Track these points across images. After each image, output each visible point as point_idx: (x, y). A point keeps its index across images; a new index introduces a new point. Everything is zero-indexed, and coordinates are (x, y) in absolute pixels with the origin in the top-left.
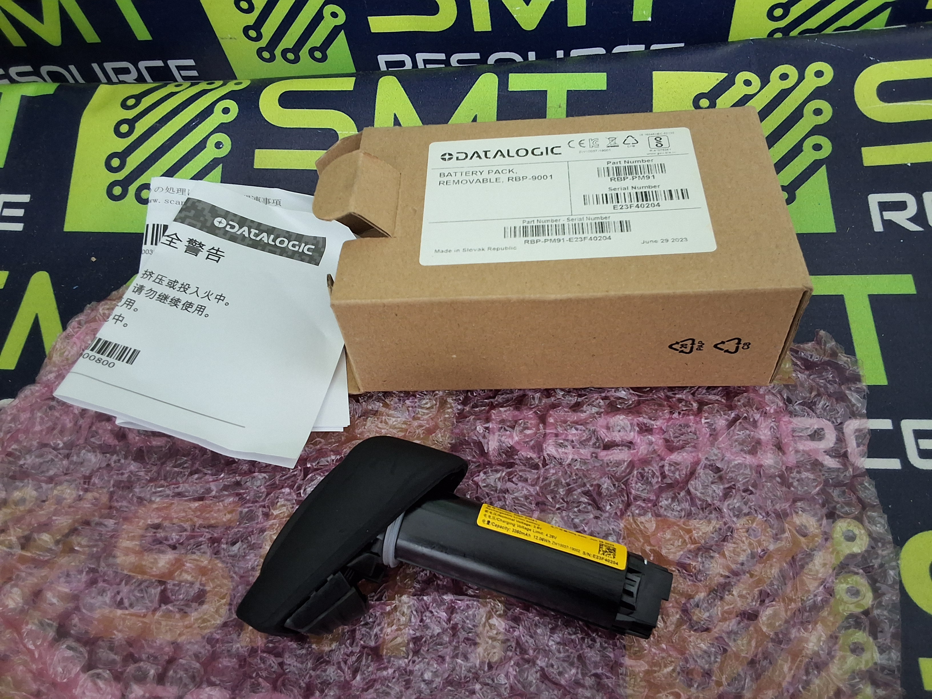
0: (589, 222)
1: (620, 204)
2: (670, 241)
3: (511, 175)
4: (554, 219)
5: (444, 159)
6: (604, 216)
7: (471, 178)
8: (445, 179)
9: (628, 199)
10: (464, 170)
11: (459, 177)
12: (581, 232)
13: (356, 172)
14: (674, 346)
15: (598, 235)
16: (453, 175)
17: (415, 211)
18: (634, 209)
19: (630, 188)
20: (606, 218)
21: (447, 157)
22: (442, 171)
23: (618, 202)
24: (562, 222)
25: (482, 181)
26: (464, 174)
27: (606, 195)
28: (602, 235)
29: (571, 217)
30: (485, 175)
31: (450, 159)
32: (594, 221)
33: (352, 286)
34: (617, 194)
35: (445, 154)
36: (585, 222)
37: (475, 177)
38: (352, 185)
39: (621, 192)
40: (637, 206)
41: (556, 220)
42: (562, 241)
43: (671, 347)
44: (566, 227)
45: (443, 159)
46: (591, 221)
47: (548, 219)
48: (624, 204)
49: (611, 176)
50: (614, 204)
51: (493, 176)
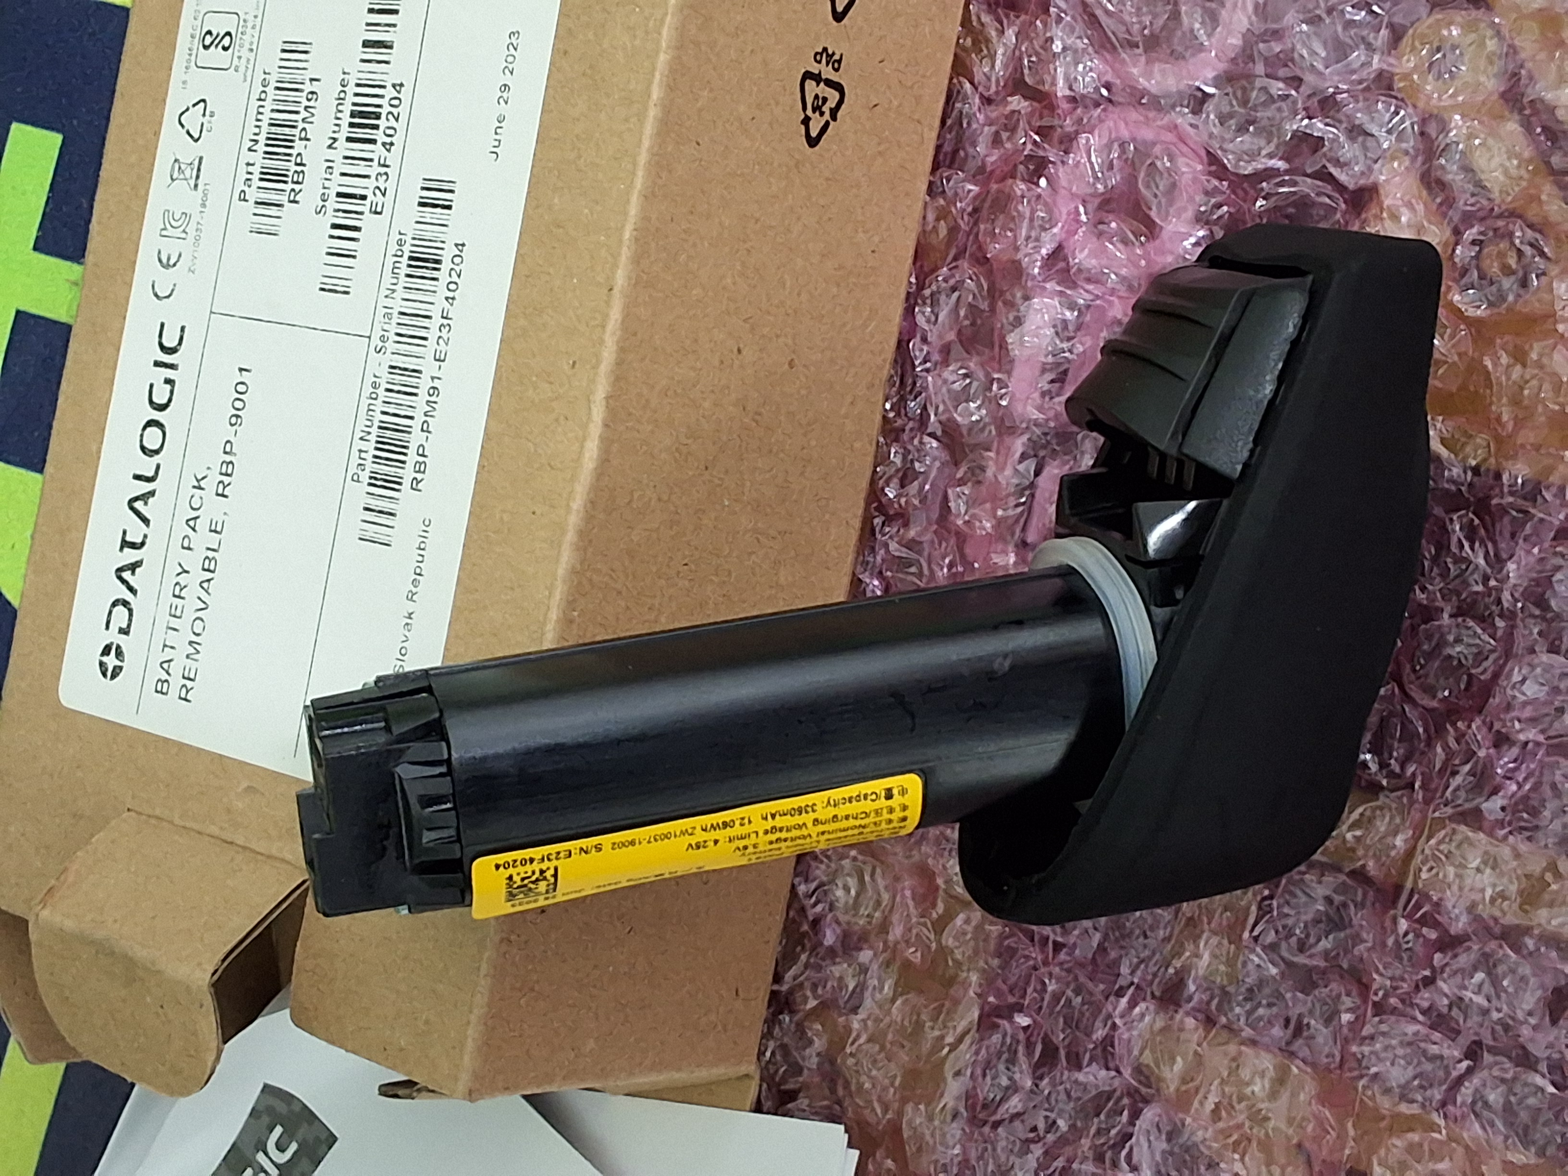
0: (400, 293)
1: (369, 193)
2: (508, 79)
3: (210, 485)
4: (368, 390)
5: (117, 672)
6: (393, 248)
7: (191, 604)
8: (176, 681)
9: (361, 168)
10: (164, 619)
11: (181, 640)
12: (425, 322)
14: (814, 133)
15: (443, 275)
16: (168, 654)
17: (249, 789)
18: (392, 158)
19: (330, 154)
20: (400, 243)
21: (111, 661)
22: (150, 685)
23: (364, 197)
24: (384, 370)
25: (209, 575)
26: (174, 622)
27: (335, 226)
28: (446, 266)
29: (376, 341)
30: (194, 561)
31: (119, 654)
32: (402, 278)
33: (427, 1022)
34: (339, 195)
35: (101, 664)
36: (398, 305)
37: (193, 592)
38: (130, 963)
39: (336, 184)
40: (388, 146)
41: (375, 386)
42: (436, 383)
43: (812, 142)
44: (400, 361)
45: (113, 677)
46: (399, 288)
47: (363, 408)
48: (371, 183)
49: (283, 199)
50: (366, 210)
51: (202, 539)
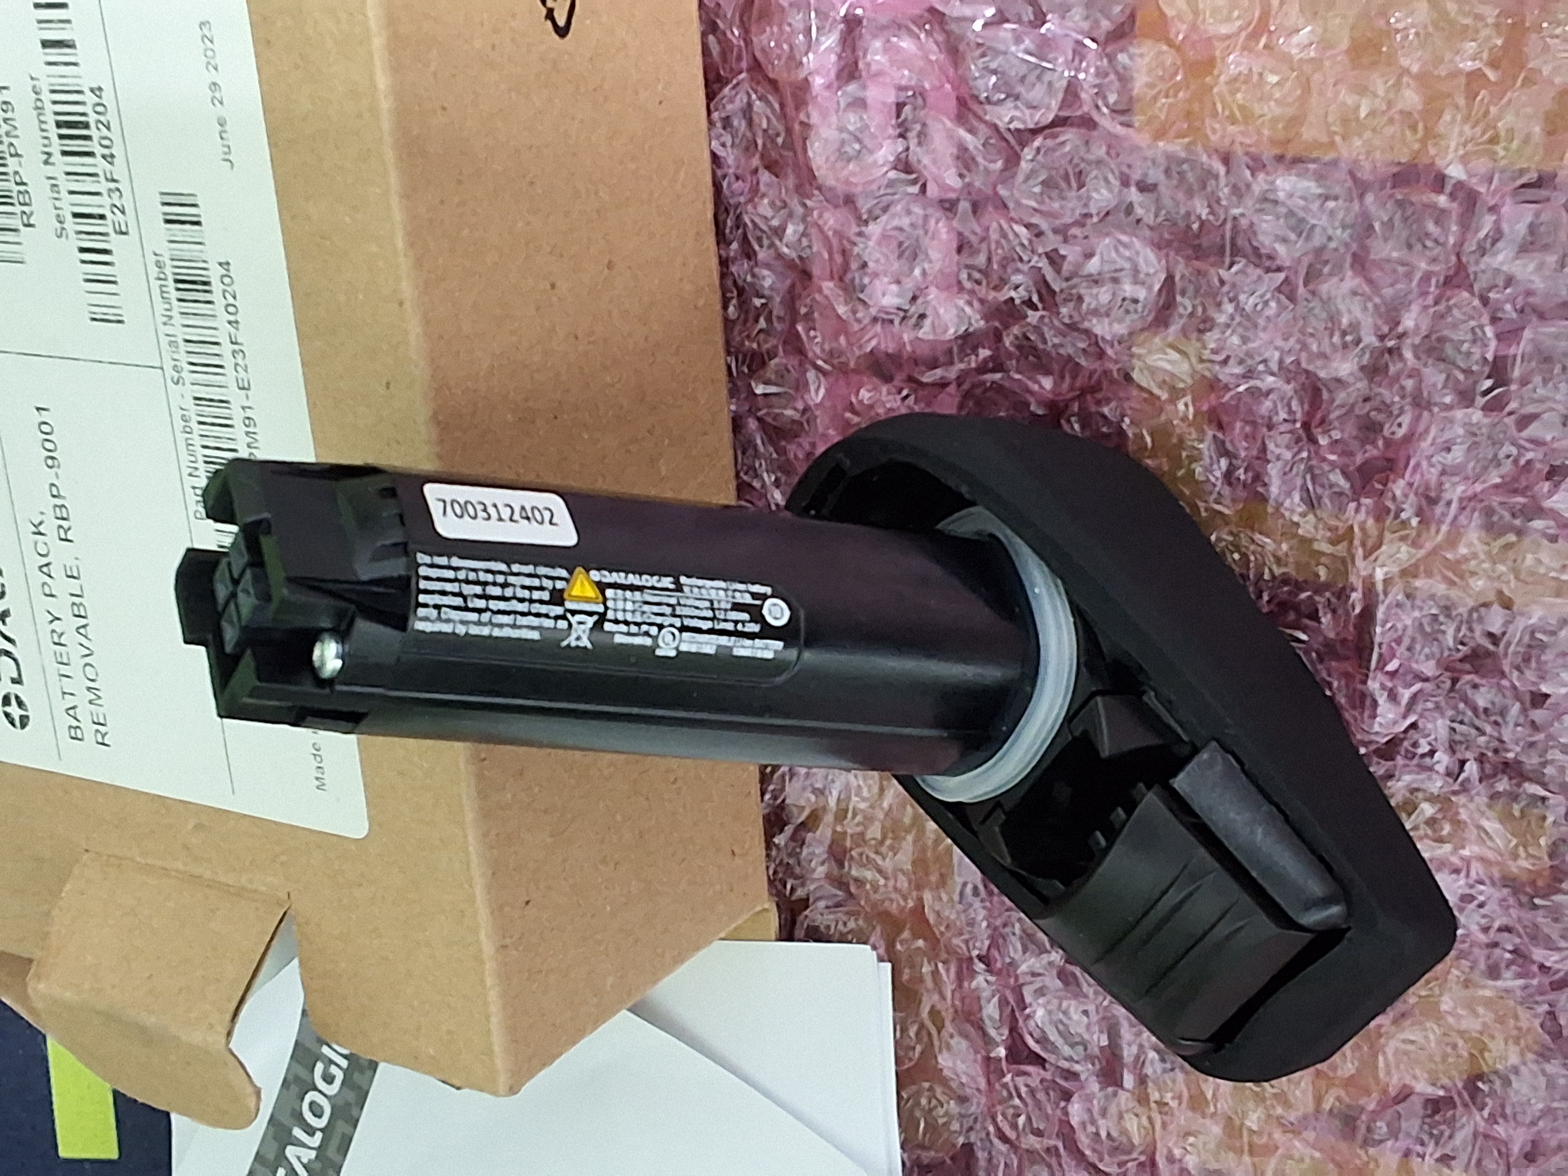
0: (178, 320)
1: (106, 212)
2: (214, 76)
3: (50, 527)
4: (179, 424)
5: (24, 721)
6: (154, 271)
7: (75, 653)
8: (88, 729)
9: (88, 185)
10: (53, 668)
11: (77, 685)
12: (215, 349)
13: (98, 1013)
14: (561, 22)
15: (216, 296)
16: (70, 701)
17: (199, 827)
18: (119, 170)
19: (50, 170)
20: (159, 265)
21: (14, 710)
22: (63, 734)
23: (102, 217)
24: (190, 403)
25: (83, 622)
26: (64, 670)
27: (83, 250)
28: (216, 286)
29: (170, 372)
30: (62, 606)
31: (20, 704)
32: (175, 303)
33: (449, 1032)
34: (76, 215)
35: (7, 715)
36: (181, 334)
37: (71, 638)
39: (67, 208)
40: (109, 158)
41: (184, 419)
42: (249, 413)
43: (562, 32)
44: (203, 392)
45: (23, 726)
46: (175, 313)
47: (182, 446)
48: (105, 200)
49: (15, 223)
50: (110, 230)
51: (61, 586)
